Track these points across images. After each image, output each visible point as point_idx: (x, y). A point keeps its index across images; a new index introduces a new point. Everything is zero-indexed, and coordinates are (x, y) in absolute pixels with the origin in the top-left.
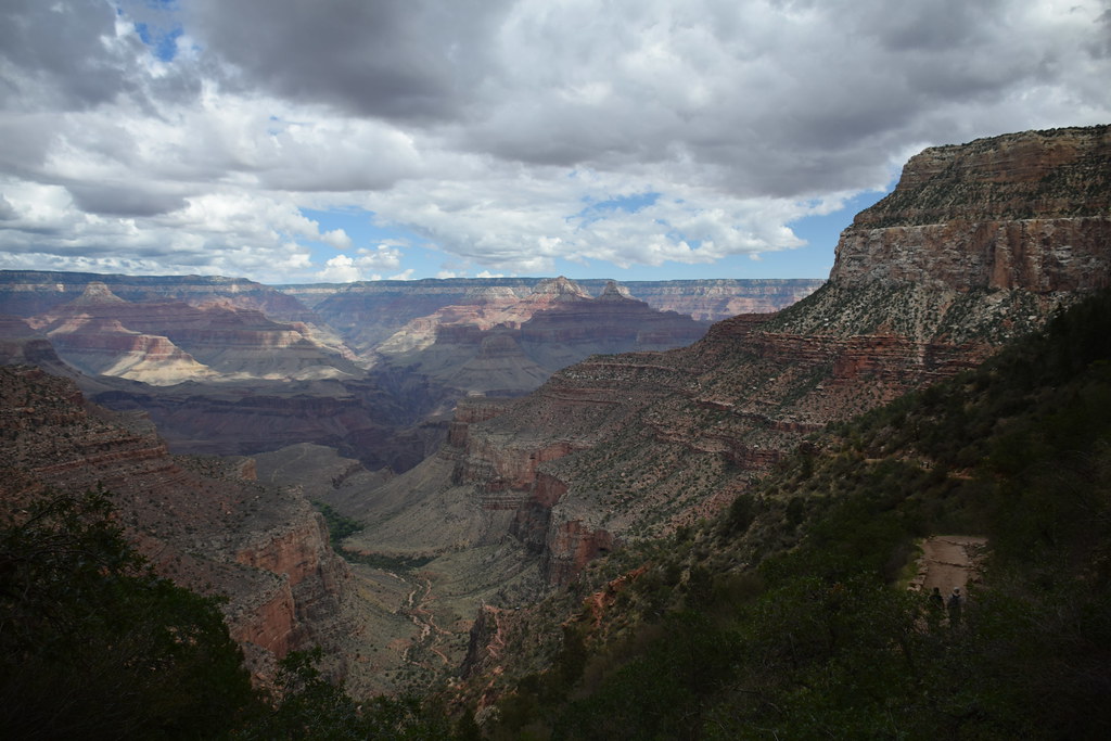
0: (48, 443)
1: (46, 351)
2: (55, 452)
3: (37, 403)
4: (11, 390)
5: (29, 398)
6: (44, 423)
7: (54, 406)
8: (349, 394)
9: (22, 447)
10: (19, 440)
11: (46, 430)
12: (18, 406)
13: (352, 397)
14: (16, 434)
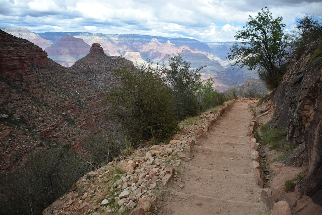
0: (109, 76)
1: (138, 56)
2: (111, 79)
3: (109, 65)
4: (104, 61)
5: (108, 63)
6: (110, 70)
7: (113, 66)
8: (217, 75)
9: (102, 76)
10: (102, 75)
11: (110, 72)
12: (104, 65)
13: (219, 76)
14: (102, 73)
